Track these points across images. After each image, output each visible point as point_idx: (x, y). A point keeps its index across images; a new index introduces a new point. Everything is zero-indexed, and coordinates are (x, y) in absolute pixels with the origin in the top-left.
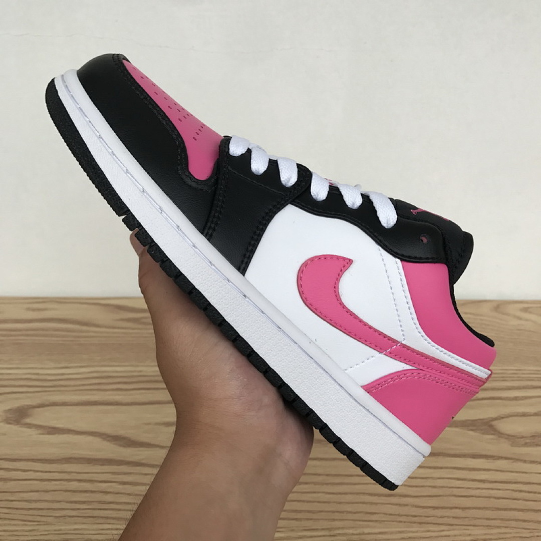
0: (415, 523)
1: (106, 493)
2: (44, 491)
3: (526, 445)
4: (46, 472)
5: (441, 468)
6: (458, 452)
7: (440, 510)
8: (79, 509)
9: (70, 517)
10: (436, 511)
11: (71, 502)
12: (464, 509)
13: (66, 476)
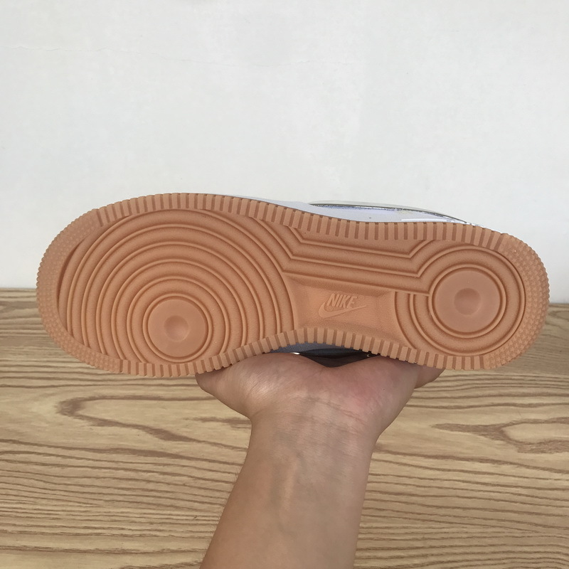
0: (419, 520)
1: (149, 481)
2: (94, 477)
3: (532, 451)
4: (97, 460)
5: (449, 470)
6: (466, 456)
7: (444, 509)
8: (125, 495)
9: (117, 501)
10: (440, 510)
11: (119, 489)
12: (464, 509)
13: (114, 465)
